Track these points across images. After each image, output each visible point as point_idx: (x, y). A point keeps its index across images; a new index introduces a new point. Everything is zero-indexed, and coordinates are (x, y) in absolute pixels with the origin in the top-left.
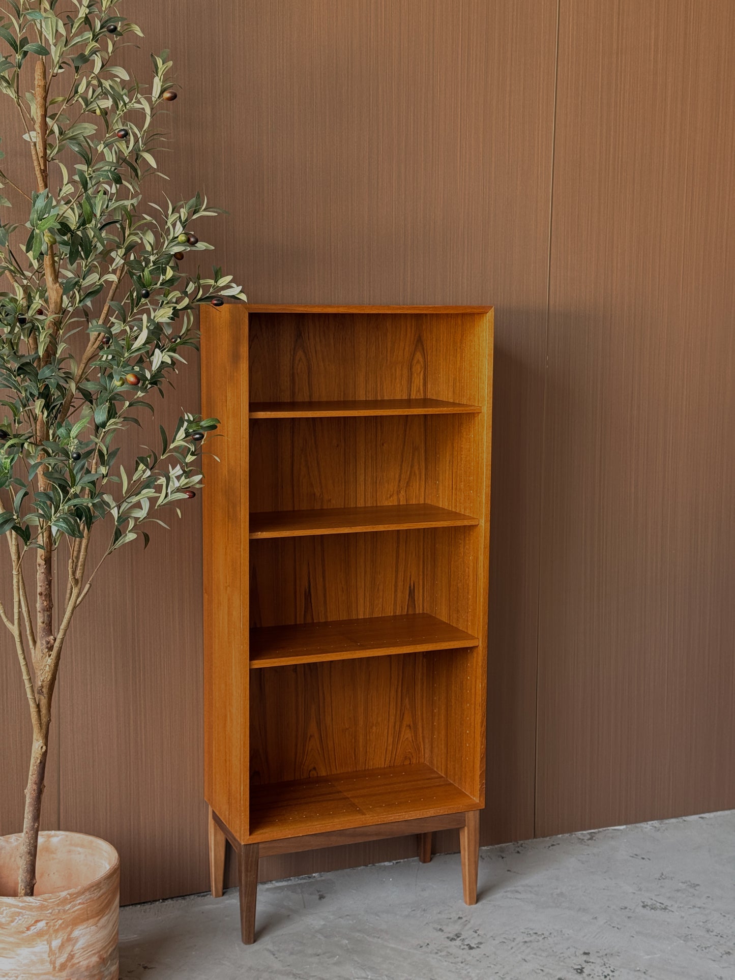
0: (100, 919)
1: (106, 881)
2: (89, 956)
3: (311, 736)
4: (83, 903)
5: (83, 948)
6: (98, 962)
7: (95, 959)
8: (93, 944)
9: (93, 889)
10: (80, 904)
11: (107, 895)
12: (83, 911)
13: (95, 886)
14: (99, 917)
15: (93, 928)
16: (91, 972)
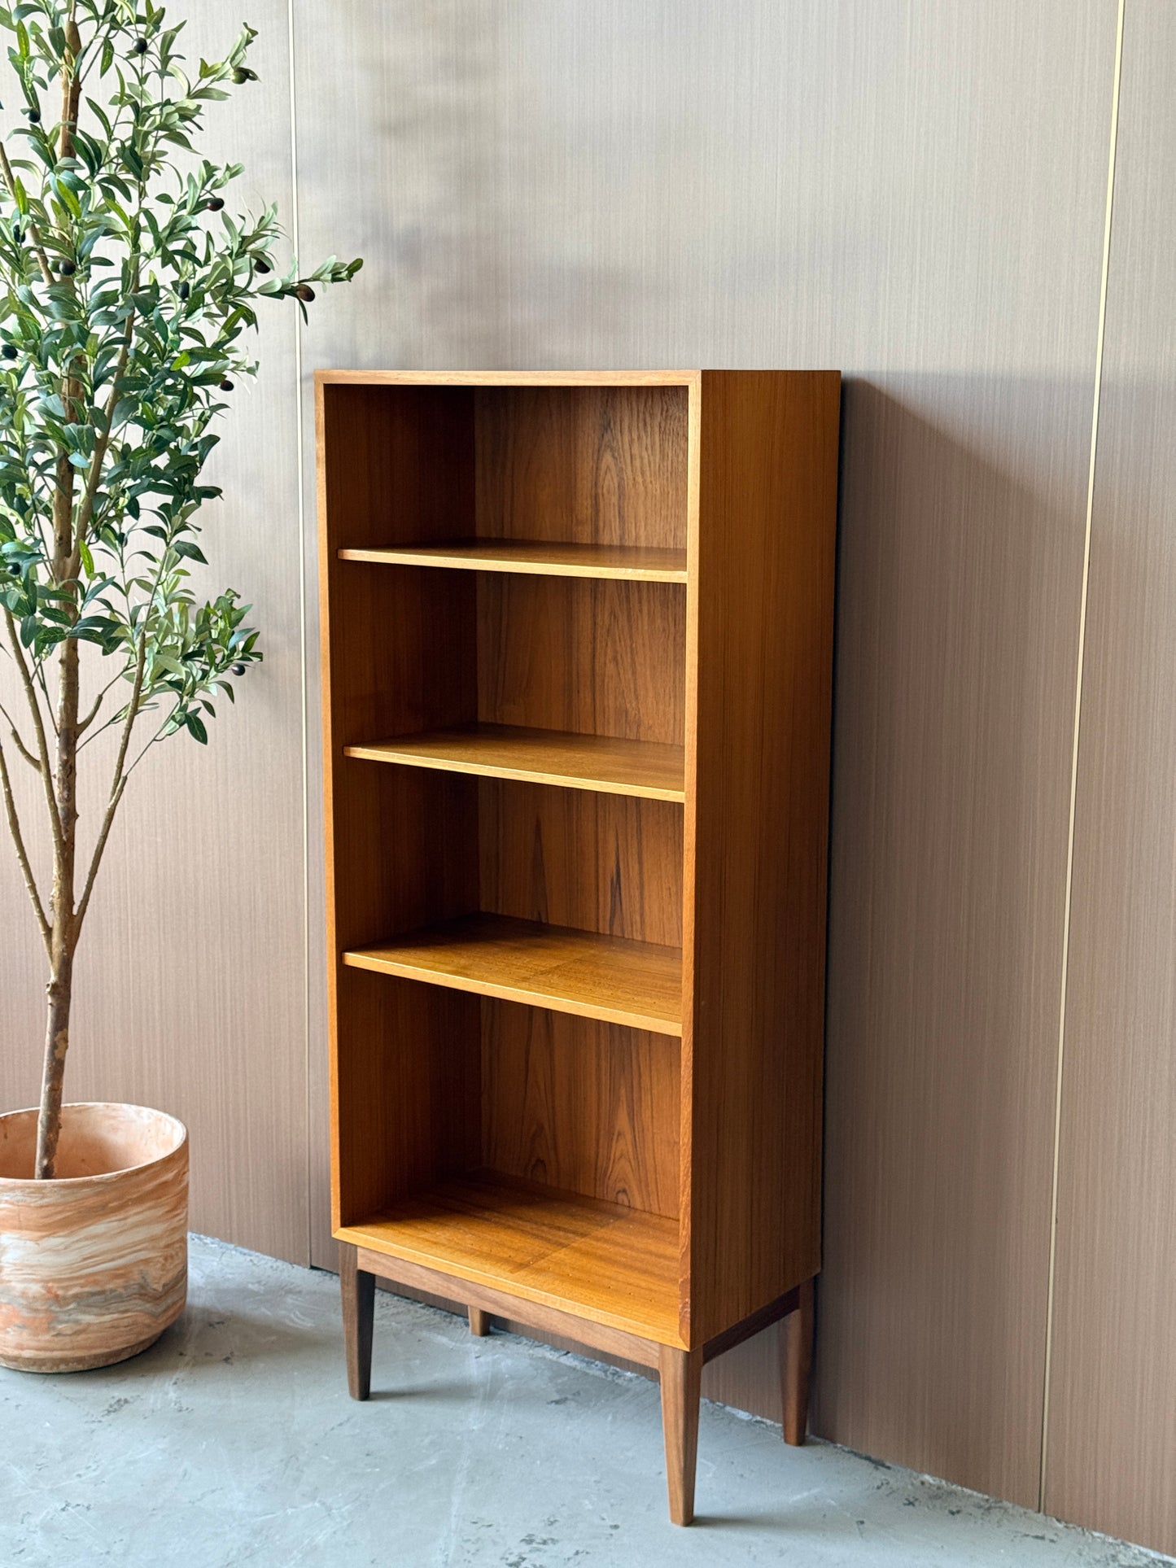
0: (44, 1237)
1: (55, 1189)
2: (25, 1279)
3: (619, 1134)
4: (12, 1204)
5: (15, 1264)
6: (44, 1295)
7: (36, 1289)
8: (32, 1266)
9: (28, 1190)
10: (7, 1202)
11: (59, 1209)
12: (11, 1214)
13: (34, 1188)
14: (44, 1234)
15: (30, 1244)
16: (30, 1303)
